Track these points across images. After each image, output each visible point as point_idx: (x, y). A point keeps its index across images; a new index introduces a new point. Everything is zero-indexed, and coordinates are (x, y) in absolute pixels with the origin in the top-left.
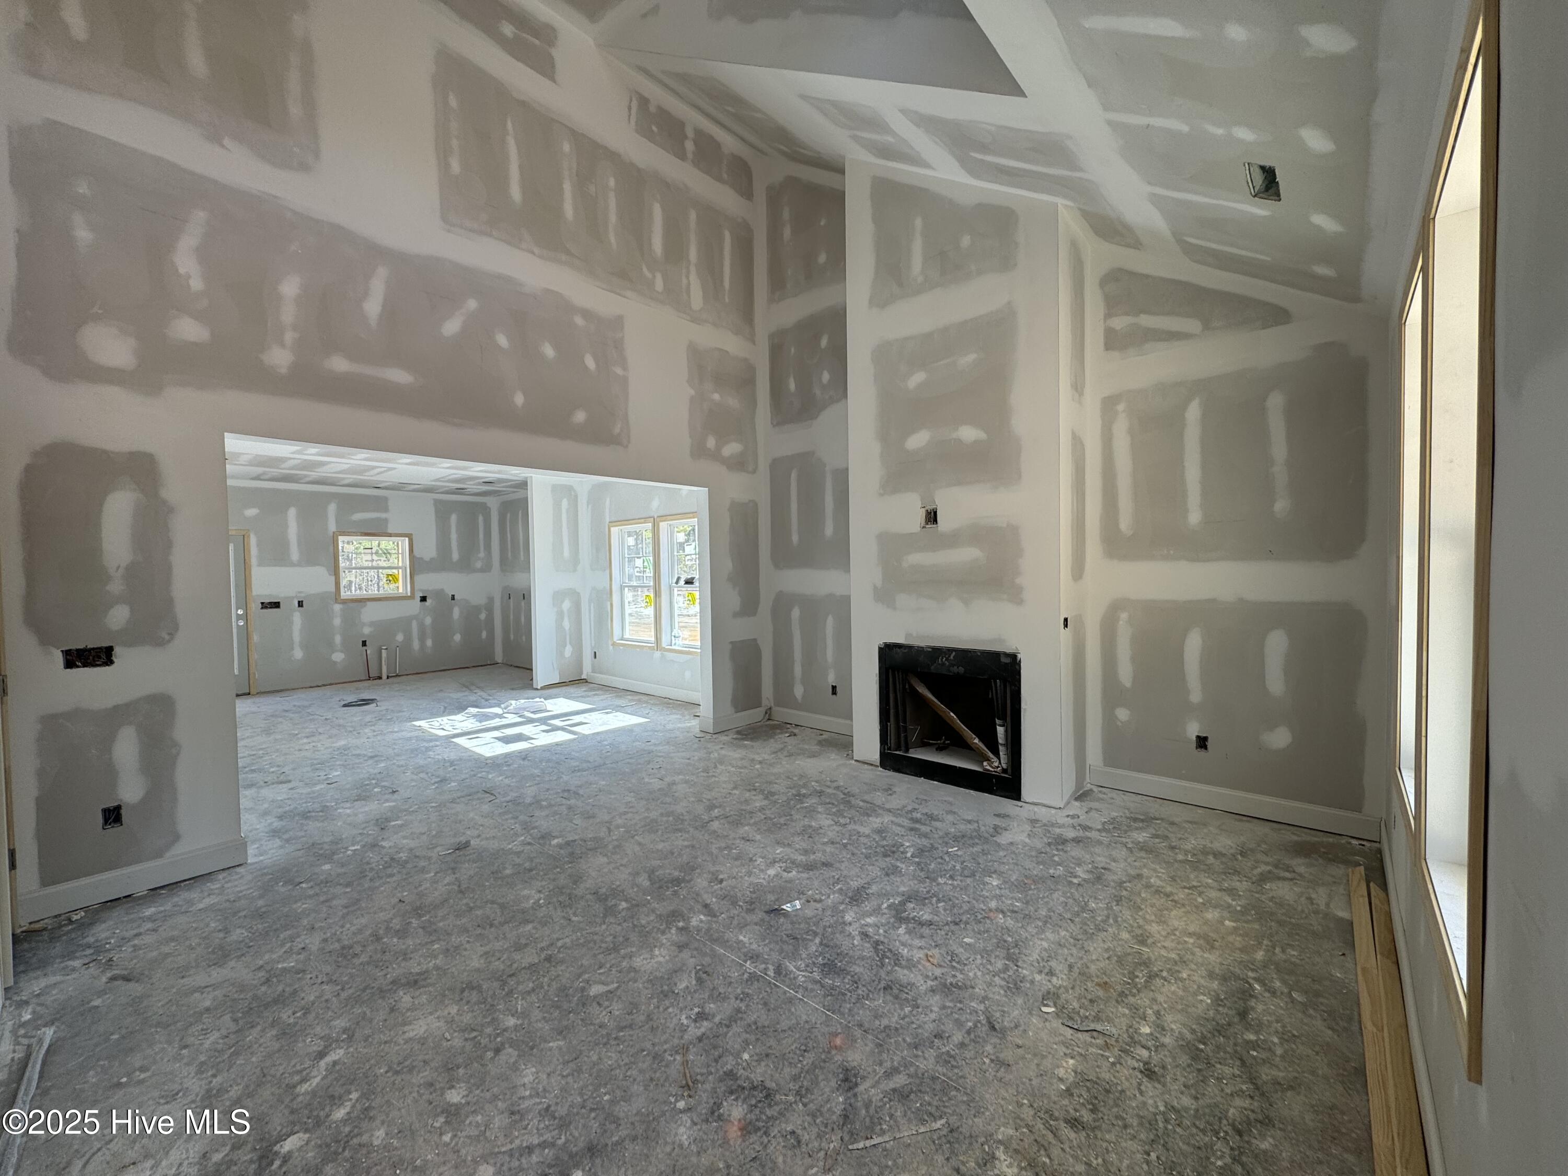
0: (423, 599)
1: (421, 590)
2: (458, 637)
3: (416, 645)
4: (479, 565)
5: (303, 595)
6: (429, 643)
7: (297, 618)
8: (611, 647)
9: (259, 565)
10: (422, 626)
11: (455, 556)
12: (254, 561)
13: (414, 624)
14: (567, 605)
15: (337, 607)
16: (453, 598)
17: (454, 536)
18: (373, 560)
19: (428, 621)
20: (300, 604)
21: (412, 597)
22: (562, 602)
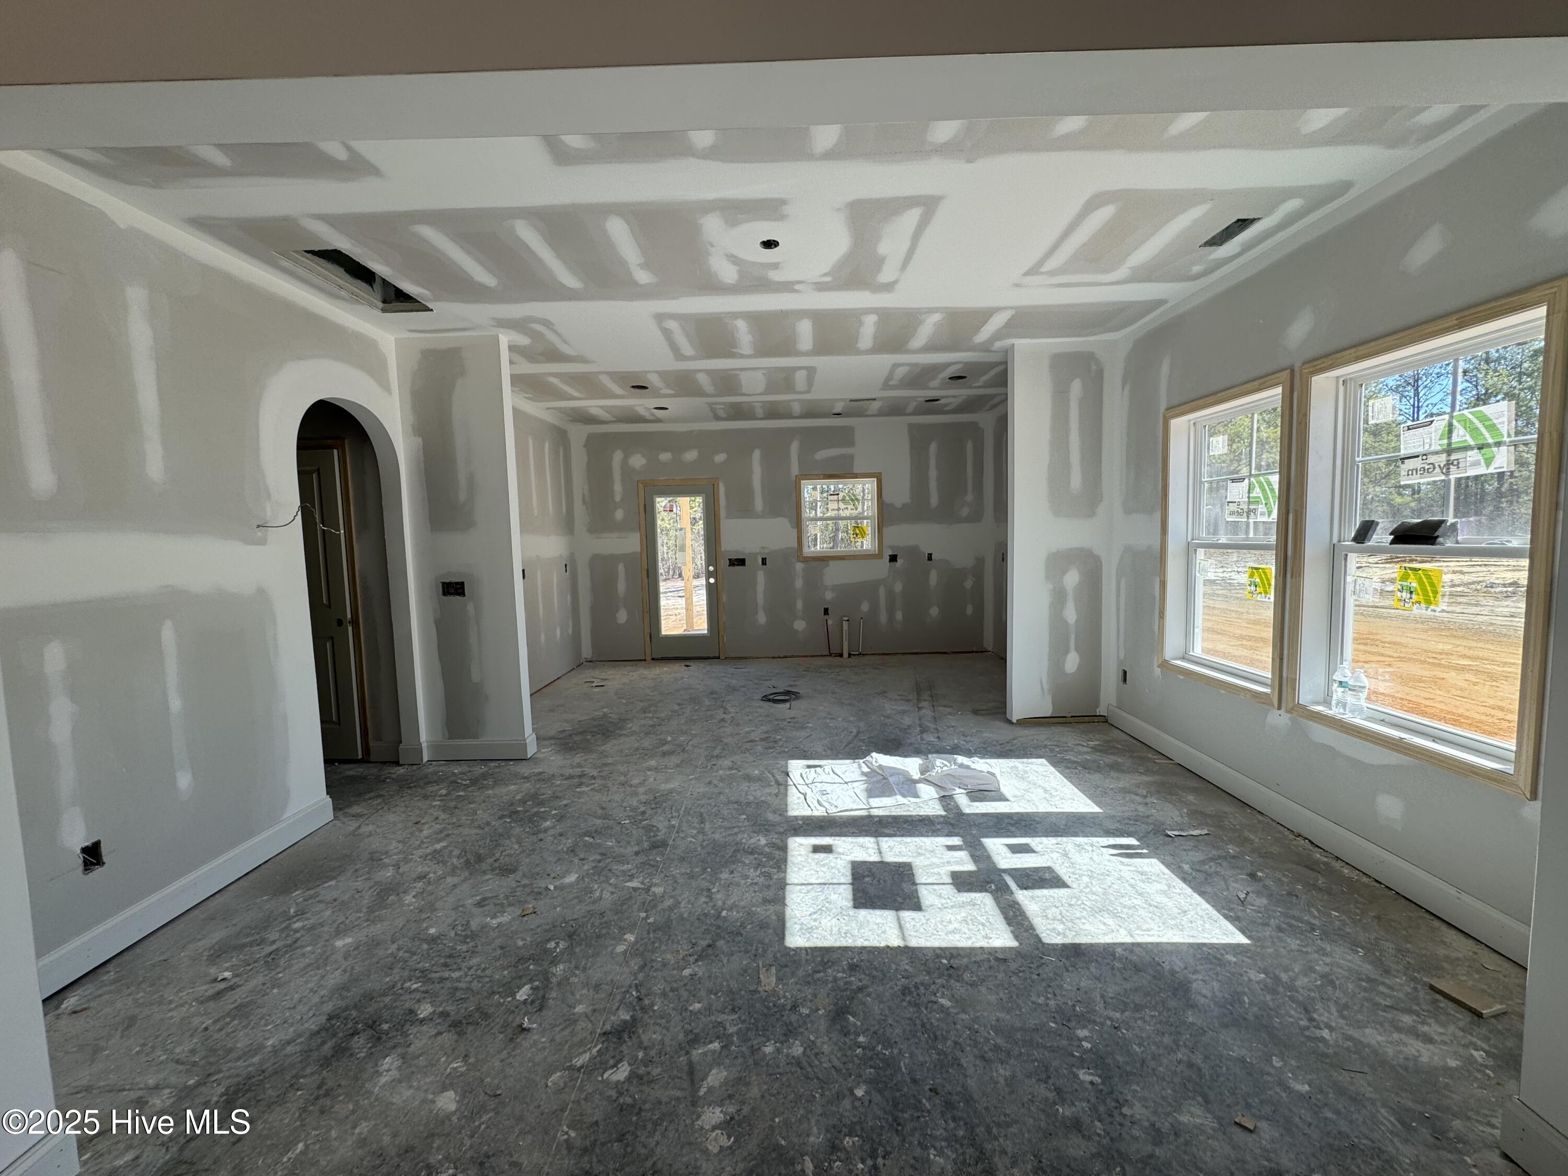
0: (893, 558)
1: (891, 547)
2: (934, 611)
3: (883, 618)
4: (965, 512)
5: (766, 551)
6: (899, 616)
7: (761, 577)
8: (1158, 671)
9: (727, 518)
10: (890, 593)
11: (934, 500)
12: (723, 513)
13: (882, 591)
14: (1072, 579)
15: (799, 566)
16: (930, 557)
17: (933, 473)
18: (839, 509)
19: (898, 587)
20: (764, 561)
21: (879, 556)
22: (1064, 572)
